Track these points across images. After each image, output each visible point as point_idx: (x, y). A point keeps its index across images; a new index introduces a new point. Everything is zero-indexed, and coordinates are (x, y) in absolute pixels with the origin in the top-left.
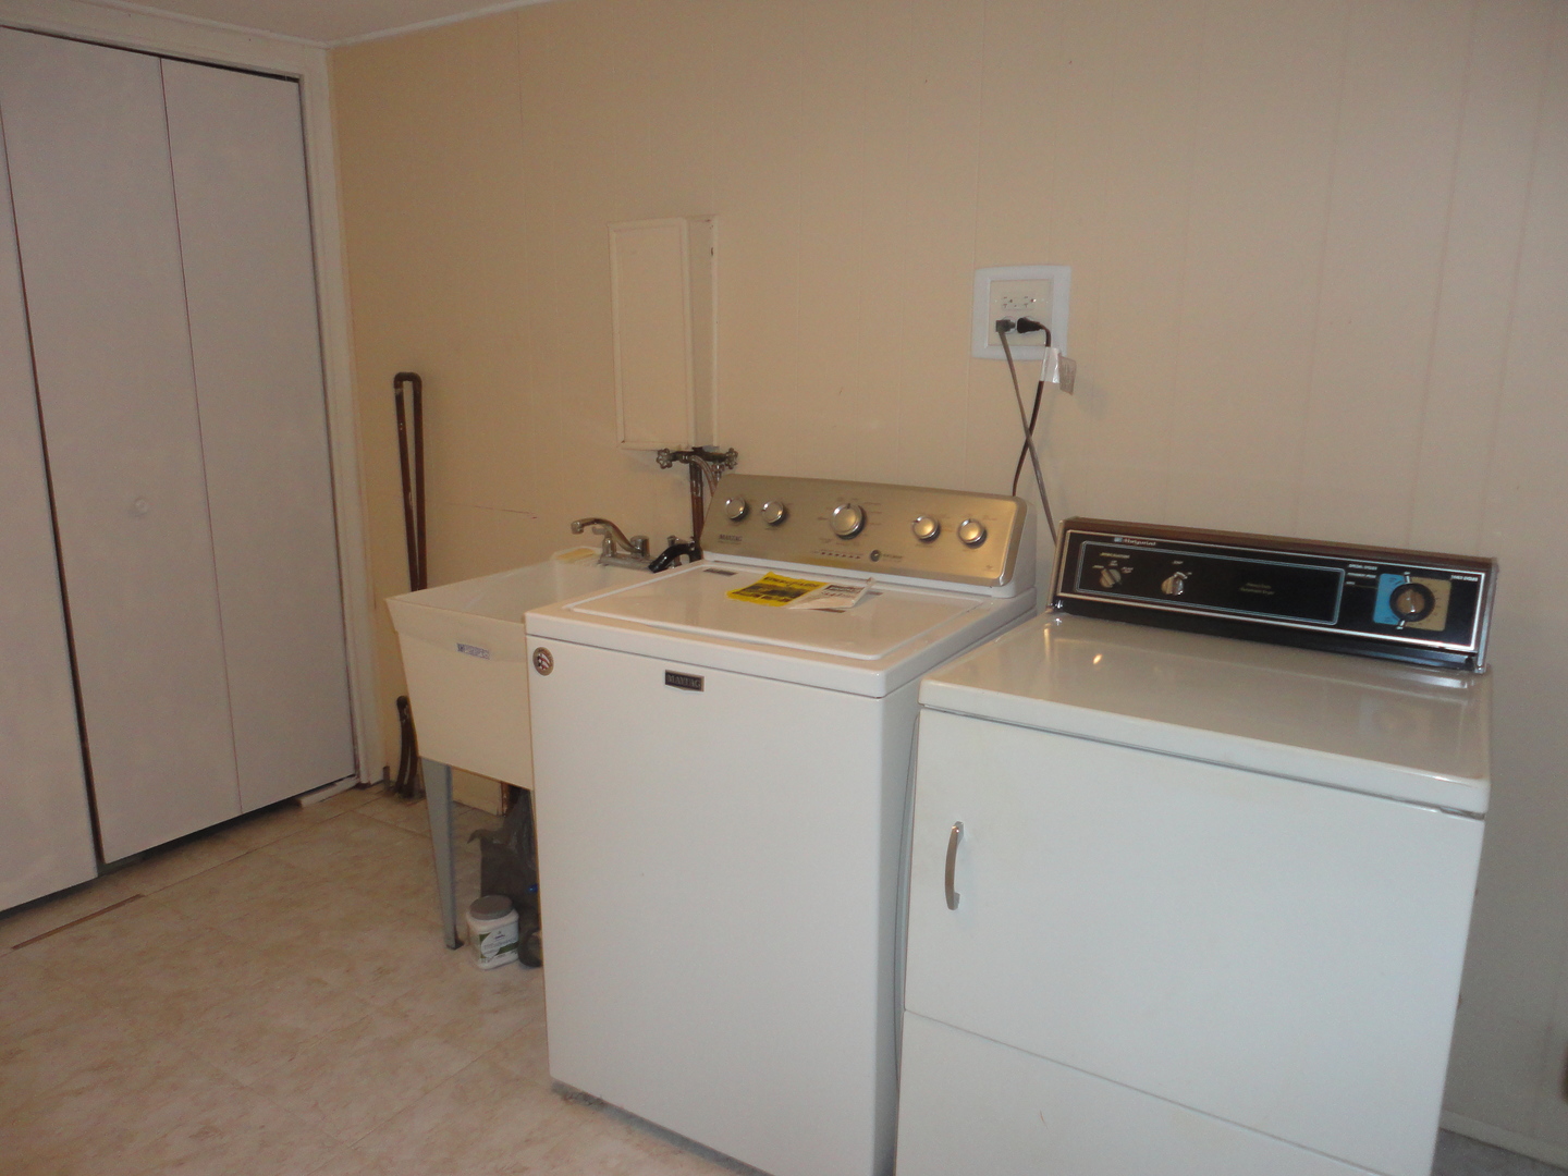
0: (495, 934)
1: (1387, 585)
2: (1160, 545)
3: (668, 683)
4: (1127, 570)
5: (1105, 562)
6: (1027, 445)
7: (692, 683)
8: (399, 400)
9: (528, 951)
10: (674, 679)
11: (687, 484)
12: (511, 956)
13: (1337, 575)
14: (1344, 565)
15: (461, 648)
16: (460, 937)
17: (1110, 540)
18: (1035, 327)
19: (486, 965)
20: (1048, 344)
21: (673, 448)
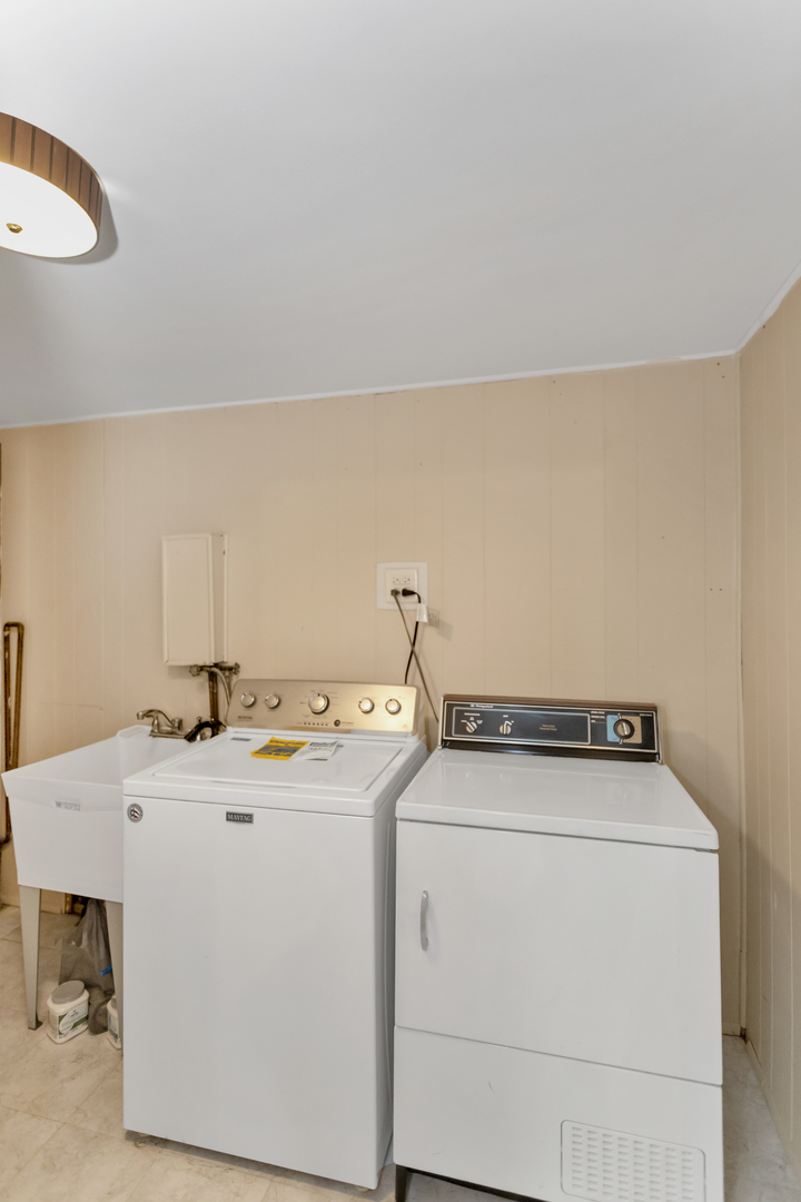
0: (71, 1013)
1: (611, 720)
2: (495, 707)
3: (228, 820)
4: (480, 722)
5: (468, 718)
6: (412, 652)
7: (246, 818)
8: (7, 639)
9: (97, 1023)
10: (233, 817)
11: (207, 684)
12: (82, 1027)
13: (586, 717)
14: (589, 712)
15: (59, 805)
16: (40, 1019)
17: (469, 706)
18: (412, 593)
19: (63, 1040)
20: (420, 602)
21: (201, 663)
